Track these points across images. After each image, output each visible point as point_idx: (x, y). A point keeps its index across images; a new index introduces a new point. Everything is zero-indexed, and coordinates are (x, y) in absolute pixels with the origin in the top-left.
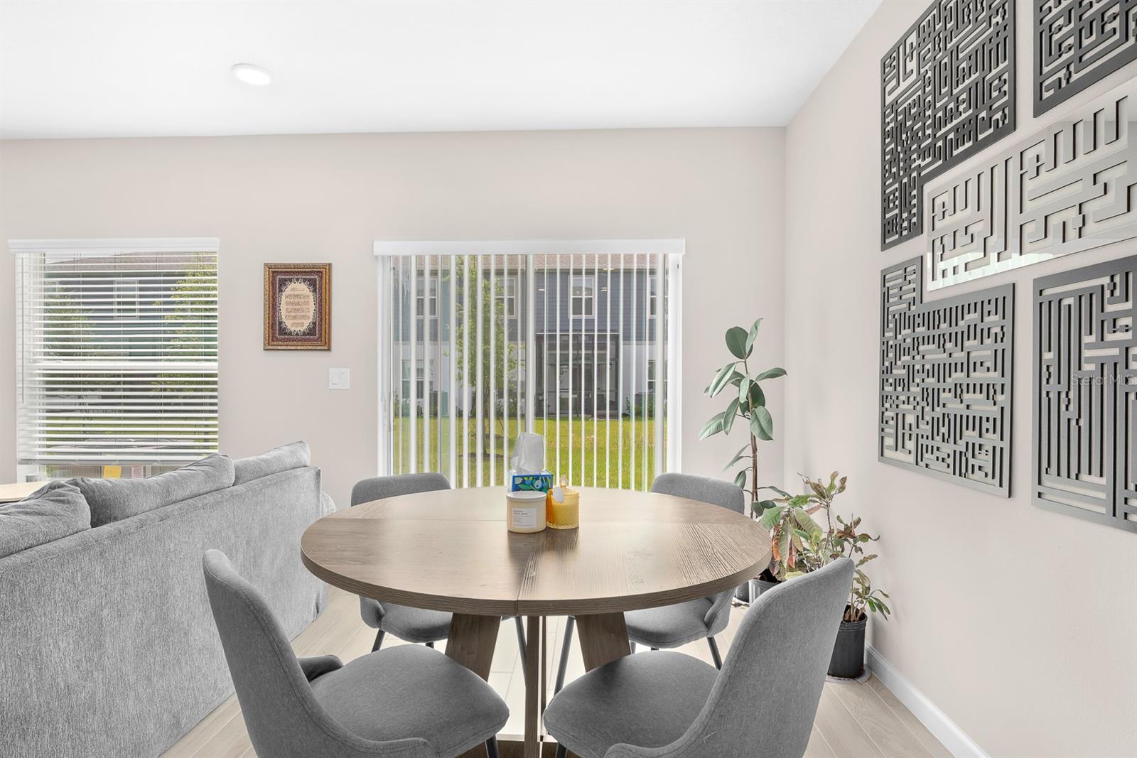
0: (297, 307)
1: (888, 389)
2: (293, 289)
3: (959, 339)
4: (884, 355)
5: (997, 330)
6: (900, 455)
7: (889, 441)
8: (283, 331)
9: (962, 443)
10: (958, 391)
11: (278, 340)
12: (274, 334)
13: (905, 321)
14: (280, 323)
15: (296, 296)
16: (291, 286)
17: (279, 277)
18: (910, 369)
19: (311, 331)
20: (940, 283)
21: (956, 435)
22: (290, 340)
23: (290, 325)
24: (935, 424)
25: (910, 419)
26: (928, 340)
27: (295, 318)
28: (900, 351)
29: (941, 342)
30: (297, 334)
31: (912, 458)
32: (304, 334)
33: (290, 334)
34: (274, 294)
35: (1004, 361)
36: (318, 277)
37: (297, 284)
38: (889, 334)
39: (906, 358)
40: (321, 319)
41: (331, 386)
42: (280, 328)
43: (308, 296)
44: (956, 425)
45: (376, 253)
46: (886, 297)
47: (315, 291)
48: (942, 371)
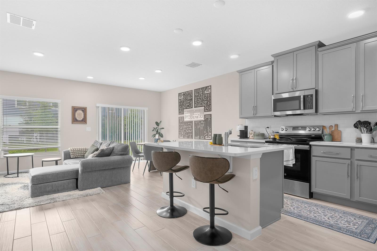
0: (79, 115)
1: (180, 130)
2: (79, 112)
3: (188, 125)
4: (179, 126)
5: (191, 125)
6: (181, 137)
7: (180, 136)
8: (76, 120)
9: (188, 135)
10: (188, 130)
11: (75, 122)
12: (74, 120)
13: (181, 123)
14: (76, 118)
15: (80, 113)
16: (78, 111)
17: (75, 109)
18: (182, 128)
19: (83, 120)
20: (186, 120)
21: (188, 134)
22: (78, 122)
23: (78, 119)
24: (185, 133)
25: (183, 133)
26: (184, 125)
27: (79, 117)
28: (181, 126)
29: (186, 125)
30: (80, 121)
31: (183, 137)
32: (81, 120)
33: (78, 120)
34: (74, 112)
35: (192, 127)
36: (84, 110)
37: (79, 111)
38: (180, 124)
39: (182, 127)
40: (85, 118)
41: (87, 131)
42: (76, 119)
43: (82, 113)
44: (188, 133)
45: (97, 106)
46: (179, 120)
47: (83, 112)
48: (186, 128)
